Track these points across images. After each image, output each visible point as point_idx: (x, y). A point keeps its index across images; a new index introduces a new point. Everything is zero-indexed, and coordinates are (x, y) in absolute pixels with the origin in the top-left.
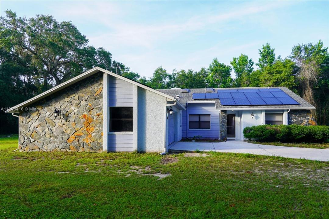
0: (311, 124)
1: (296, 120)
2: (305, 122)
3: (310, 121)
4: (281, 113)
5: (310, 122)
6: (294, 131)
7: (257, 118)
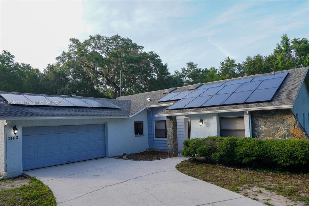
0: (294, 135)
1: (266, 127)
2: (283, 132)
3: (292, 128)
4: (240, 116)
5: (292, 132)
6: (240, 150)
7: (208, 125)
